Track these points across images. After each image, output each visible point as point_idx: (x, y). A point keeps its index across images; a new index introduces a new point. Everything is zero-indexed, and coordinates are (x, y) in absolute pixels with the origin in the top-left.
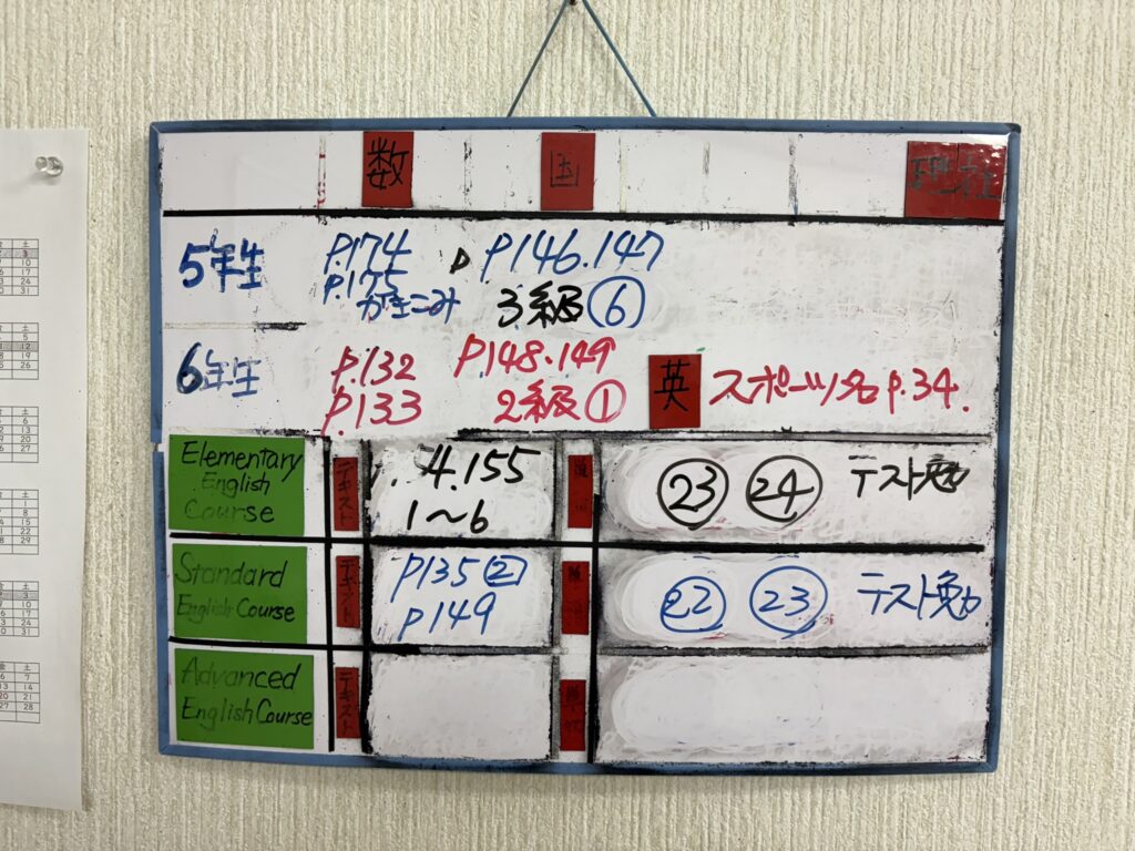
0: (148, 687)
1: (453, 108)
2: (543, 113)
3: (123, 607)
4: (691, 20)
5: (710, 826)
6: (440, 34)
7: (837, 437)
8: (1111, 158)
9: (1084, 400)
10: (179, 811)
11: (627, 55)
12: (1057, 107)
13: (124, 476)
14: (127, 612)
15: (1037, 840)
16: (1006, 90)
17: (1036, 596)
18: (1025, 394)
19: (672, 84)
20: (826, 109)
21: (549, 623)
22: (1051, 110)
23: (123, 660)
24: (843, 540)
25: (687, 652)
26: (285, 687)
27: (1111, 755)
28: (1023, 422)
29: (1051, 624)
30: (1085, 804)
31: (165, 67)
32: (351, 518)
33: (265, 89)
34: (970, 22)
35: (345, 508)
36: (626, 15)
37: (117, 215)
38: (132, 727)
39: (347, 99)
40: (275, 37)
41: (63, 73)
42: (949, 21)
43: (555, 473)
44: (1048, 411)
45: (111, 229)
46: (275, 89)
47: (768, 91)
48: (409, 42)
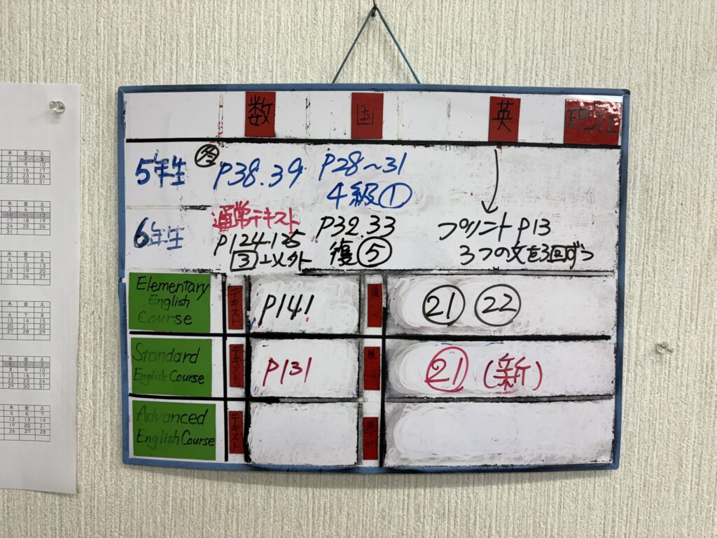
0: (115, 420)
1: (301, 76)
2: (355, 82)
3: (100, 373)
4: (443, 26)
5: (449, 502)
6: (294, 32)
7: (525, 272)
8: (686, 112)
9: (668, 254)
10: (133, 495)
11: (405, 47)
12: (655, 82)
13: (102, 294)
14: (103, 375)
15: (638, 509)
16: (625, 72)
17: (639, 367)
18: (634, 250)
19: (431, 65)
20: (521, 81)
21: (356, 383)
22: (652, 84)
23: (100, 404)
24: (529, 333)
25: (438, 400)
26: (199, 423)
27: (681, 460)
28: (633, 267)
29: (647, 384)
30: (667, 489)
31: (128, 49)
32: (239, 321)
33: (188, 63)
34: (605, 31)
35: (234, 316)
36: (405, 23)
37: (98, 138)
38: (105, 445)
39: (238, 70)
40: (195, 32)
41: (65, 52)
42: (593, 30)
43: (360, 295)
44: (647, 260)
45: (95, 146)
46: (194, 63)
47: (488, 70)
48: (275, 37)
